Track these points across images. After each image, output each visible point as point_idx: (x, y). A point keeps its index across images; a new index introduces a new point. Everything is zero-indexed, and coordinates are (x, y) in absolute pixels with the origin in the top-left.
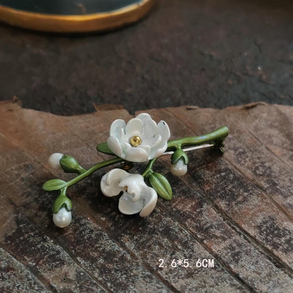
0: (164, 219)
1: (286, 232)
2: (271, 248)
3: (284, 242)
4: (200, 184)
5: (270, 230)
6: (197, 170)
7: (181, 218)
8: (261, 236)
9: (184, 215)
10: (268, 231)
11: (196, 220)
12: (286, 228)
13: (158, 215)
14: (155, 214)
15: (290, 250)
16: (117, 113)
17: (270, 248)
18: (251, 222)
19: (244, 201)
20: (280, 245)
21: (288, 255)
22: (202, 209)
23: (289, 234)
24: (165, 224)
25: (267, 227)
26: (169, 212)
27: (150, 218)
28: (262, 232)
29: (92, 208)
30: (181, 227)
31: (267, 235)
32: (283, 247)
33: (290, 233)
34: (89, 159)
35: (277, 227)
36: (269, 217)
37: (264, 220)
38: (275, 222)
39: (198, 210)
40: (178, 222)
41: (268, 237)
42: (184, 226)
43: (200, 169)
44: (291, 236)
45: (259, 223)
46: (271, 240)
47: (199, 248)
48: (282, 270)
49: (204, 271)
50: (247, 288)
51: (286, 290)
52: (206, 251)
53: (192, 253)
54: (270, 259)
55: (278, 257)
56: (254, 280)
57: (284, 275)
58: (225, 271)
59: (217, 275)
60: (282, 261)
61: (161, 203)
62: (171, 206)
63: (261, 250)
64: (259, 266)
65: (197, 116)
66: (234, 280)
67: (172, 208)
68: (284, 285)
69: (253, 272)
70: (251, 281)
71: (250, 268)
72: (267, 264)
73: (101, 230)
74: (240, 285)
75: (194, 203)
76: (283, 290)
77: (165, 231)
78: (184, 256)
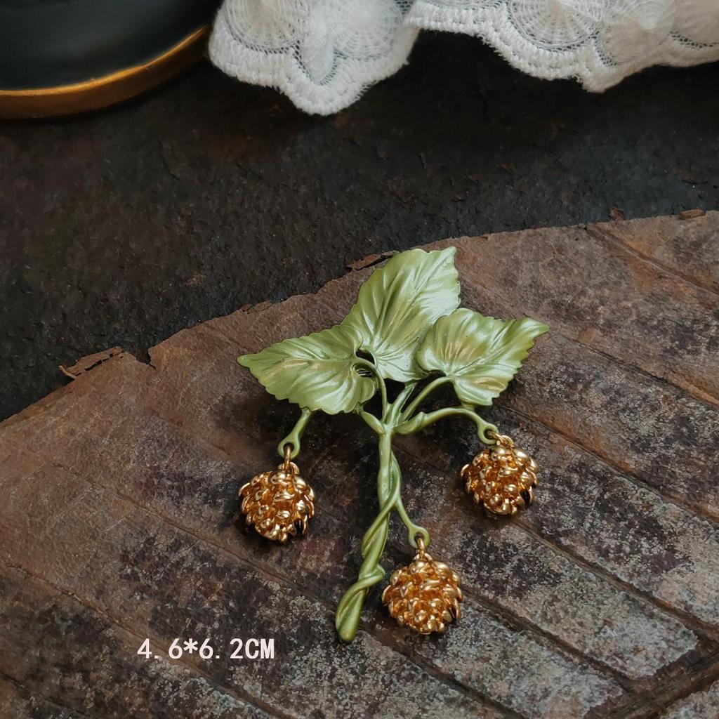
0: (293, 603)
1: (509, 550)
2: (493, 595)
3: (511, 573)
4: (330, 495)
5: (481, 557)
6: (317, 466)
7: (321, 590)
8: (470, 576)
9: (325, 581)
10: (479, 560)
11: (348, 583)
12: (507, 541)
13: (279, 598)
14: (274, 600)
15: (525, 588)
16: (114, 369)
17: (491, 596)
18: (444, 551)
19: (420, 507)
20: (506, 582)
21: (526, 599)
22: (351, 553)
23: (515, 553)
24: (298, 614)
25: (475, 552)
26: (297, 584)
27: (268, 612)
28: (470, 566)
29: (157, 631)
30: (329, 611)
31: (479, 569)
32: (512, 586)
33: (516, 549)
34: (106, 515)
35: (492, 545)
36: (472, 528)
37: (465, 537)
38: (485, 535)
39: (345, 559)
40: (319, 601)
41: (482, 574)
42: (332, 607)
43: (321, 462)
44: (519, 557)
45: (458, 548)
46: (488, 578)
47: (371, 645)
48: (522, 635)
49: (395, 692)
50: (475, 697)
51: (540, 678)
52: (385, 648)
53: (363, 661)
54: (496, 619)
55: (509, 611)
56: (481, 677)
57: (528, 645)
58: (430, 677)
59: (418, 691)
60: (517, 617)
61: (276, 568)
62: (294, 567)
63: (477, 605)
64: (482, 643)
65: (275, 328)
66: (451, 691)
67: (299, 573)
68: (534, 668)
69: (476, 660)
70: (478, 680)
71: (469, 654)
72: (494, 633)
73: (191, 676)
74: (462, 696)
75: (333, 544)
76: (534, 678)
77: (304, 630)
78: (352, 673)
